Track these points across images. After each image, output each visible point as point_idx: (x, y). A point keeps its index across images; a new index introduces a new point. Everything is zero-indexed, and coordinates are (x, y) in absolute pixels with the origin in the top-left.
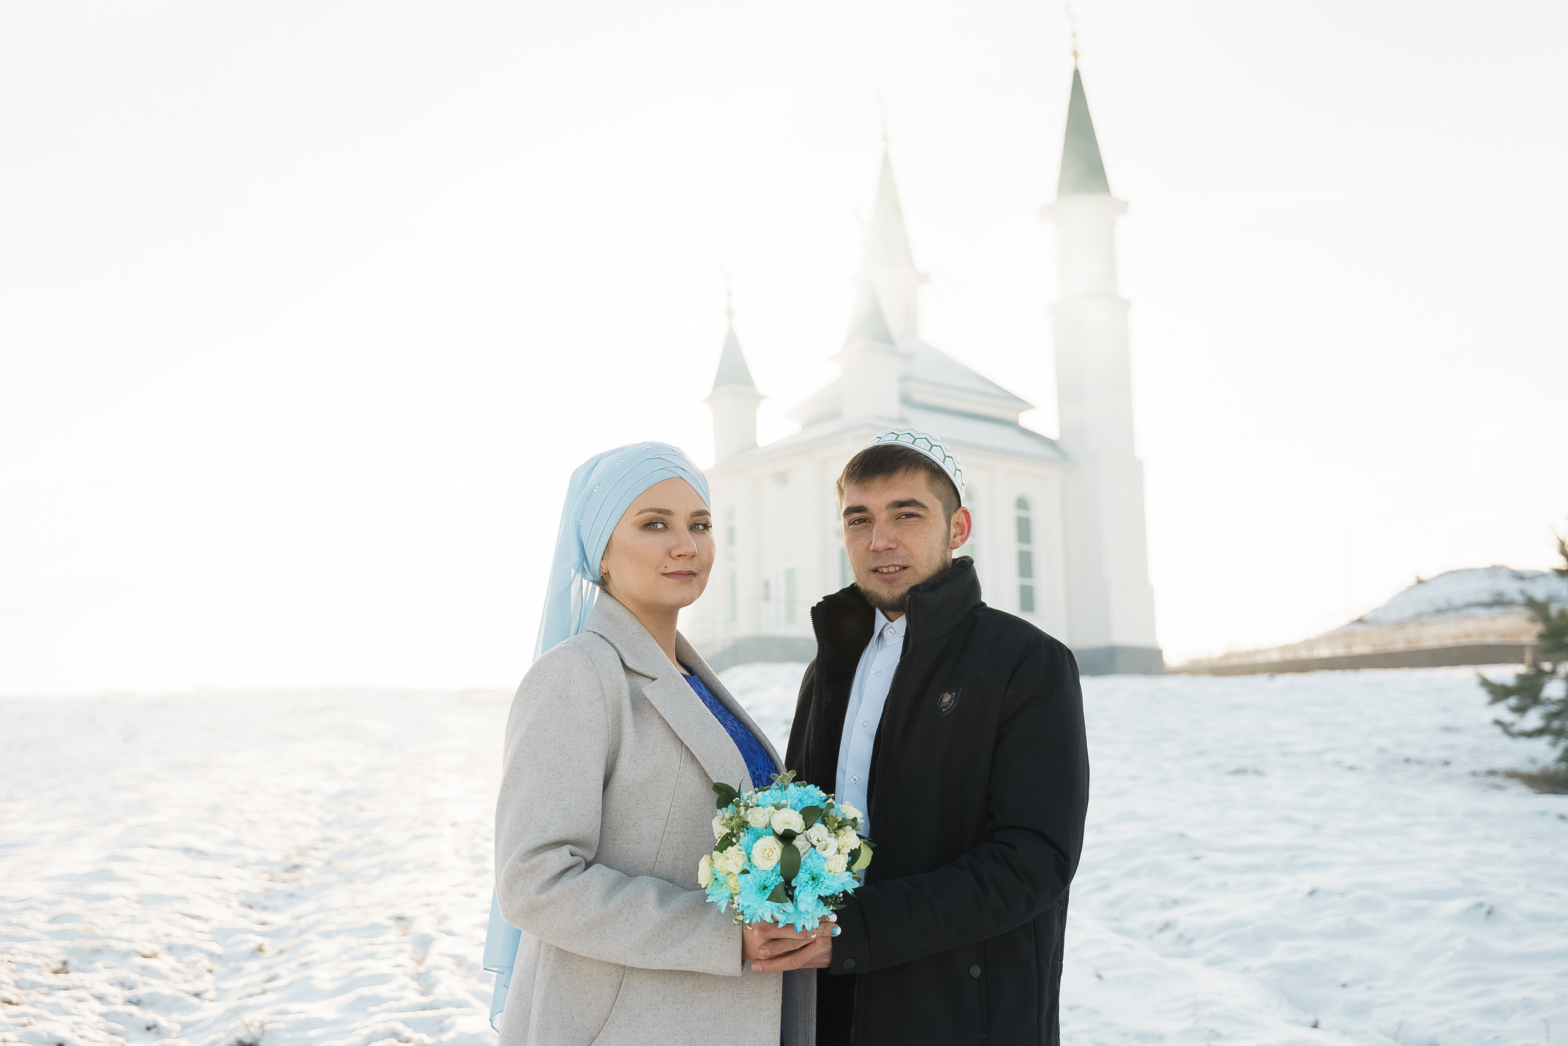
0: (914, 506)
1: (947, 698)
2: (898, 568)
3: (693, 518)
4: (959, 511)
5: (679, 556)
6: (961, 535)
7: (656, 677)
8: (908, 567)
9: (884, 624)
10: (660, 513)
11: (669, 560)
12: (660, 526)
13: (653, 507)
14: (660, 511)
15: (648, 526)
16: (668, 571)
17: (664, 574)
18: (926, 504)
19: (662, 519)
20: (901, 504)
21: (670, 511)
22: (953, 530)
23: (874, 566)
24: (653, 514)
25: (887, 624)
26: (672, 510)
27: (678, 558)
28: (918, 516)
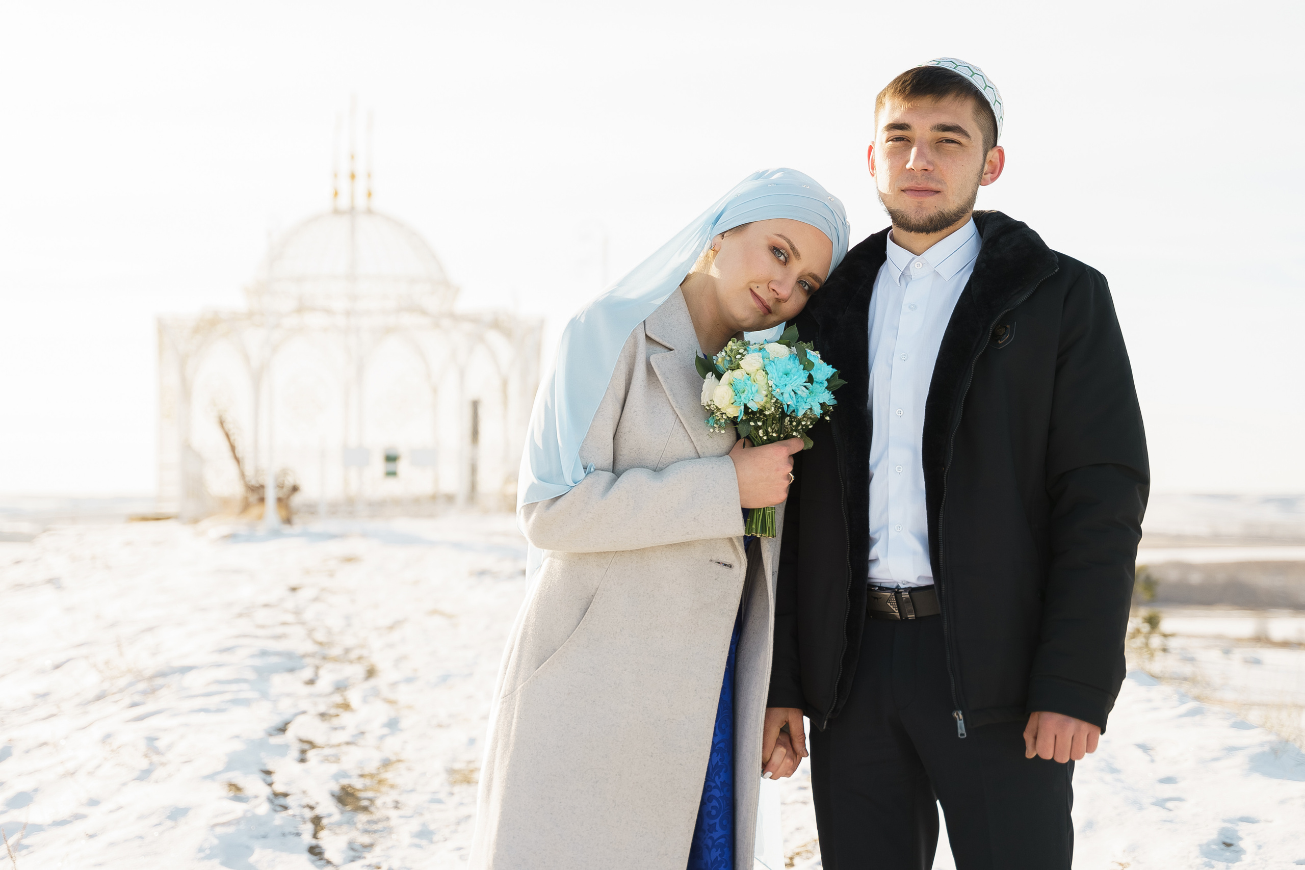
0: (959, 132)
3: (809, 277)
4: (995, 150)
5: (774, 290)
6: (992, 173)
7: (674, 348)
8: (939, 192)
10: (792, 250)
11: (765, 285)
12: (782, 258)
13: (792, 240)
14: (793, 248)
15: (775, 250)
16: (757, 291)
17: (751, 289)
18: (970, 133)
19: (788, 255)
20: (946, 128)
21: (799, 255)
22: (986, 167)
24: (787, 246)
25: (913, 257)
26: (801, 256)
27: (771, 290)
28: (959, 143)
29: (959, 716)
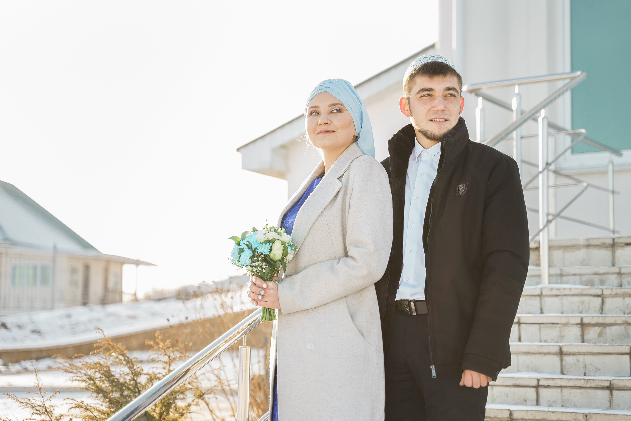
0: (454, 90)
1: (461, 187)
2: (444, 120)
3: (333, 107)
8: (448, 120)
9: (422, 150)
10: (314, 108)
12: (315, 114)
15: (311, 115)
18: (458, 91)
21: (317, 106)
23: (431, 118)
25: (423, 150)
27: (321, 125)
28: (455, 96)
29: (433, 367)
